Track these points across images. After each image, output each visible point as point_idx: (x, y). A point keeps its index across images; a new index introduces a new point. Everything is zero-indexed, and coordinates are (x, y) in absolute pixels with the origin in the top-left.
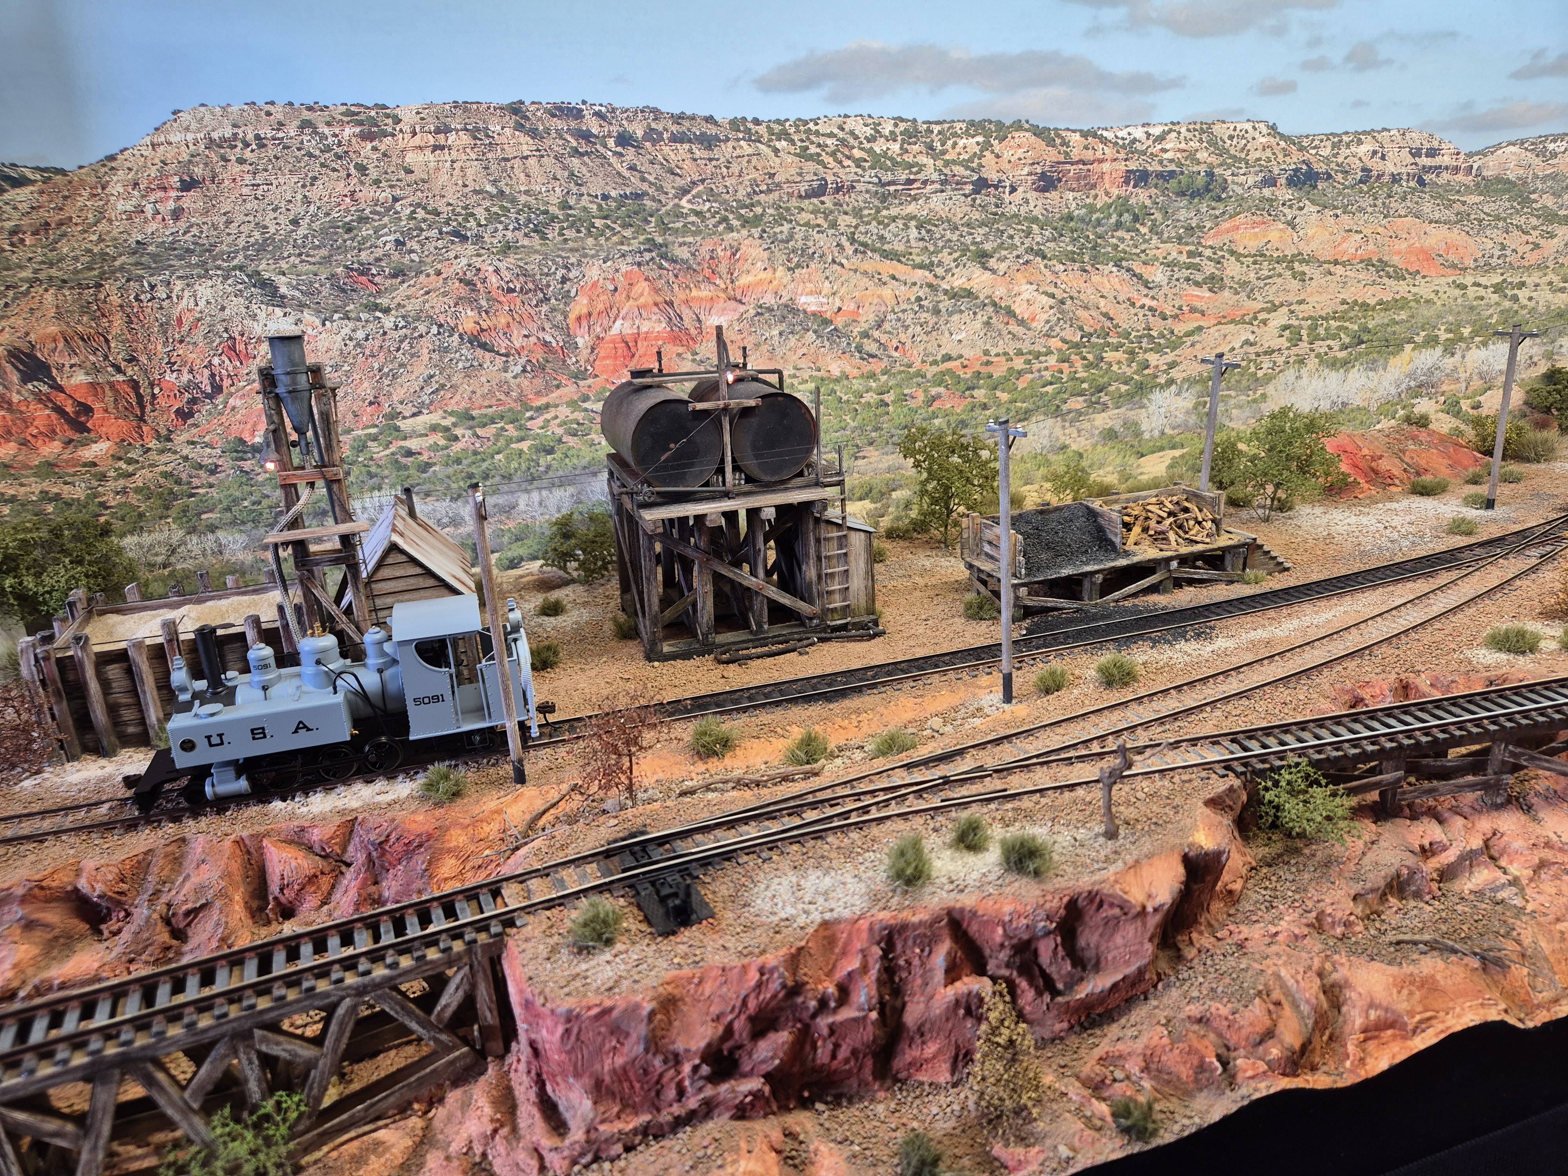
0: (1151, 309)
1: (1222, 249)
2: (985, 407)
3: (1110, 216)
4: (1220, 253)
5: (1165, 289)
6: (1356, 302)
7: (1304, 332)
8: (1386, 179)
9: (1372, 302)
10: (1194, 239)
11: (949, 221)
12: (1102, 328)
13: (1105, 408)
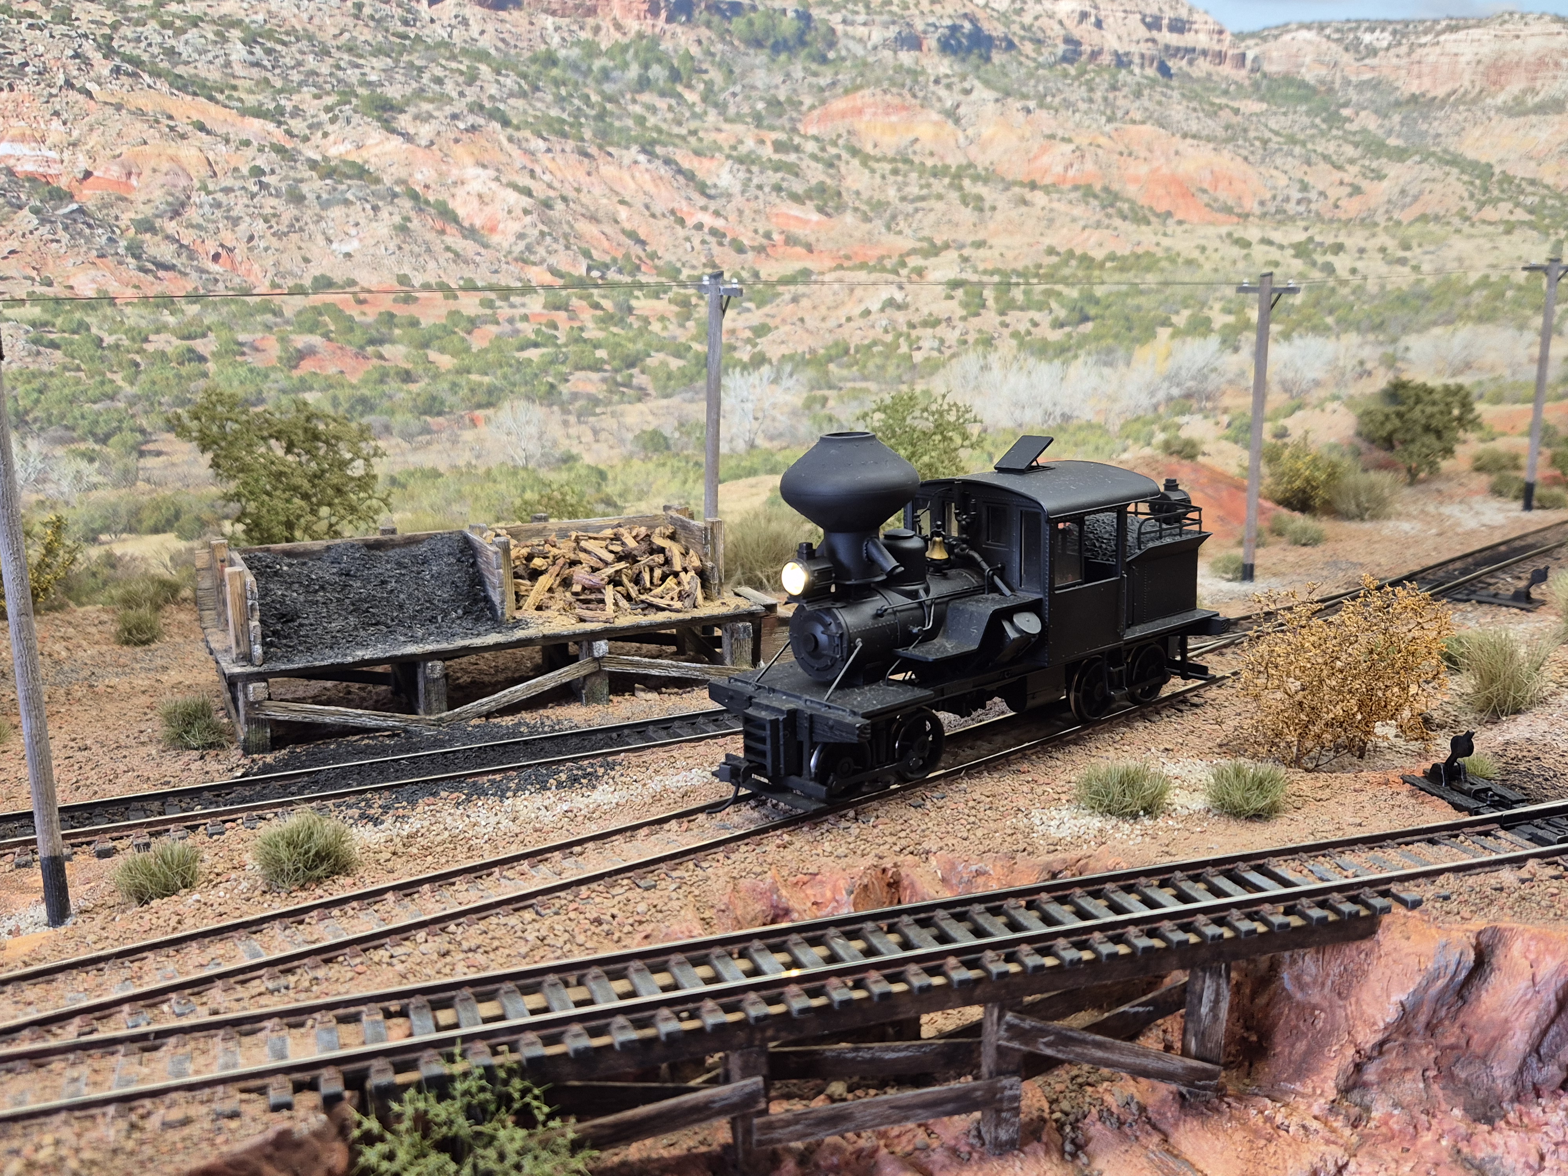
0: (714, 232)
1: (835, 144)
2: (407, 377)
3: (625, 66)
4: (833, 151)
5: (738, 200)
6: (1071, 254)
7: (989, 294)
8: (1106, 59)
9: (1098, 255)
10: (784, 121)
11: (310, 38)
12: (627, 257)
13: (642, 395)
